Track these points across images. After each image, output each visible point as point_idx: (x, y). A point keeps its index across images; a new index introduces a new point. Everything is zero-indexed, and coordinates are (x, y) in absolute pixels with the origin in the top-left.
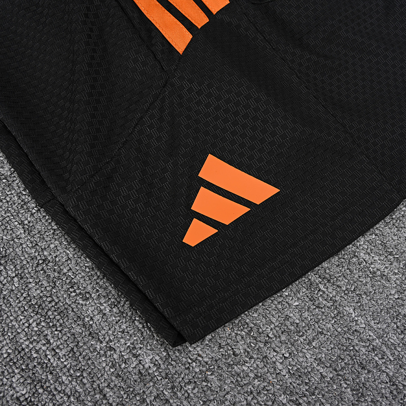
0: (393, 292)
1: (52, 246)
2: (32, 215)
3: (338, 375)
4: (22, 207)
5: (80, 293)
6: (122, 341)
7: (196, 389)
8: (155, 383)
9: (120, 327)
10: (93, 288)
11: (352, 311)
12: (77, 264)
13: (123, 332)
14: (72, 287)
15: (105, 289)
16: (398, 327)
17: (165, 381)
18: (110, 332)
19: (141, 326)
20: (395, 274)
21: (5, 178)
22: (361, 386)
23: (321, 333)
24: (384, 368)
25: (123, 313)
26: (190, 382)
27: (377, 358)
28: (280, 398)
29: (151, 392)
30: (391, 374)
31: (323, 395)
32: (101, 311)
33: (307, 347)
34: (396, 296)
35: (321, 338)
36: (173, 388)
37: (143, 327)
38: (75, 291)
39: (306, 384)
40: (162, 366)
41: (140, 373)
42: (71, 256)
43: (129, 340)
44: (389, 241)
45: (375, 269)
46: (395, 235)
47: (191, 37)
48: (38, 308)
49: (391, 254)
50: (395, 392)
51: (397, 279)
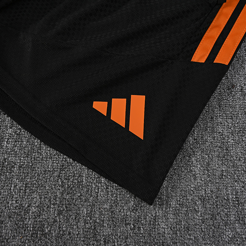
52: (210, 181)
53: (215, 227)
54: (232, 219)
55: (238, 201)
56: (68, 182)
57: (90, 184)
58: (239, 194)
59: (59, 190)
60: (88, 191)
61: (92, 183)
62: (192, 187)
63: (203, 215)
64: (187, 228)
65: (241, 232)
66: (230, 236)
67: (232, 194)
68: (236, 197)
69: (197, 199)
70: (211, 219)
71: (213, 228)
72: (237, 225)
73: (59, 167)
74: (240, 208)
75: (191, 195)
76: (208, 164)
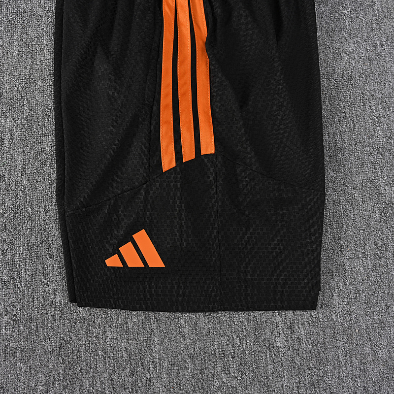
0: (182, 346)
1: (51, 225)
2: (52, 205)
3: (129, 361)
4: (50, 199)
5: (50, 254)
6: (54, 285)
7: (69, 324)
8: (55, 310)
9: (56, 278)
10: (56, 255)
11: (156, 340)
12: (56, 240)
13: (56, 281)
14: (48, 249)
15: (61, 258)
16: (171, 361)
17: (59, 312)
18: (51, 278)
19: (64, 284)
20: (190, 339)
21: (51, 181)
22: (136, 371)
23: (136, 340)
24: (151, 372)
25: (61, 273)
26: (69, 320)
27: (151, 366)
28: (99, 352)
29: (51, 312)
30: (152, 376)
31: (117, 363)
32: (53, 266)
33: (126, 341)
34: (182, 349)
35: (135, 342)
36: (61, 317)
37: (65, 285)
38: (48, 251)
39: (114, 354)
40: (62, 306)
41: (52, 302)
42: (56, 234)
43: (56, 286)
44: (200, 323)
45: (182, 331)
46: (205, 323)
47: (175, 165)
48: (30, 248)
49: (196, 330)
50: (147, 384)
51: (189, 342)
52: (198, 339)
53: (203, 380)
54: (218, 371)
55: (224, 354)
56: (68, 359)
57: (89, 358)
58: (224, 347)
59: (61, 367)
60: (87, 365)
61: (90, 357)
62: (182, 347)
63: (193, 371)
64: (179, 384)
65: (227, 381)
66: (218, 386)
67: (219, 348)
68: (222, 351)
69: (187, 357)
70: (200, 374)
71: (202, 381)
72: (223, 375)
73: (58, 347)
74: (226, 360)
75: (181, 354)
76: (196, 324)
